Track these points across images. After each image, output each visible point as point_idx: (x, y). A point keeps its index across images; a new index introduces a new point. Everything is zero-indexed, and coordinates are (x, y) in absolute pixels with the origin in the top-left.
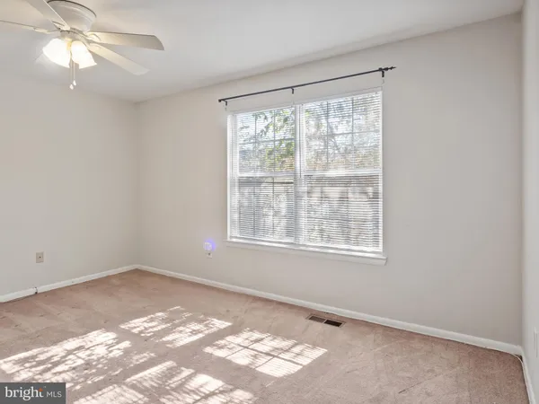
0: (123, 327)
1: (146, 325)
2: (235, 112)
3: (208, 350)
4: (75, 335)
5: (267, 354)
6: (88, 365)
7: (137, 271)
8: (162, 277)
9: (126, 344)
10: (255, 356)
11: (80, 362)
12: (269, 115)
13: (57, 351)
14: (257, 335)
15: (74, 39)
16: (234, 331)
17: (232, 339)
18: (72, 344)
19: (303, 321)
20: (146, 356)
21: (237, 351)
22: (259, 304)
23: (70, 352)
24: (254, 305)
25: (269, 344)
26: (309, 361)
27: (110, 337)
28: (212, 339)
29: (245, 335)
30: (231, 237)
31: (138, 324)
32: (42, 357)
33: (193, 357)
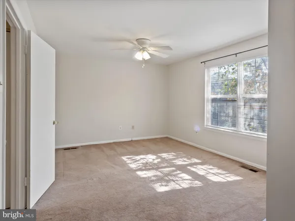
0: (159, 155)
1: (168, 156)
2: (208, 68)
3: (189, 167)
4: (143, 154)
5: (213, 174)
6: (147, 163)
7: (167, 138)
8: (177, 141)
9: (159, 160)
10: (207, 173)
11: (145, 162)
12: (226, 67)
13: (138, 158)
14: (211, 167)
15: (144, 51)
16: (201, 164)
17: (200, 166)
18: (142, 156)
19: (237, 167)
20: (166, 165)
21: (201, 170)
22: (218, 157)
23: (141, 159)
24: (215, 157)
25: (216, 171)
26: (231, 180)
27: (154, 157)
28: (192, 165)
29: (206, 166)
30: (207, 125)
31: (164, 155)
32: (134, 158)
33: (183, 169)
